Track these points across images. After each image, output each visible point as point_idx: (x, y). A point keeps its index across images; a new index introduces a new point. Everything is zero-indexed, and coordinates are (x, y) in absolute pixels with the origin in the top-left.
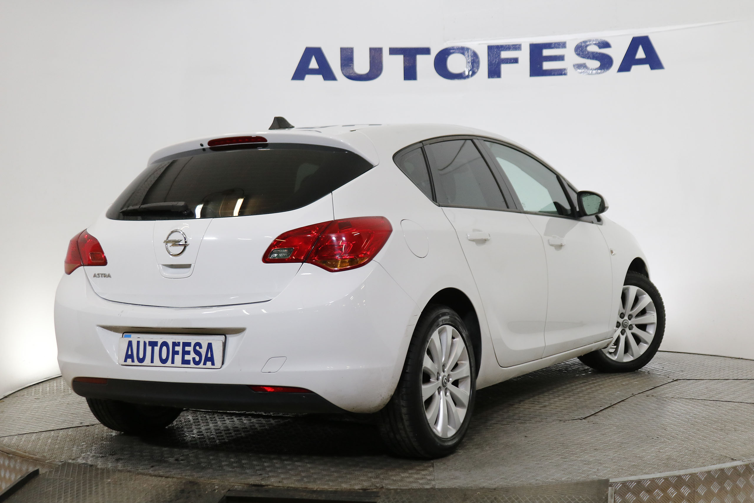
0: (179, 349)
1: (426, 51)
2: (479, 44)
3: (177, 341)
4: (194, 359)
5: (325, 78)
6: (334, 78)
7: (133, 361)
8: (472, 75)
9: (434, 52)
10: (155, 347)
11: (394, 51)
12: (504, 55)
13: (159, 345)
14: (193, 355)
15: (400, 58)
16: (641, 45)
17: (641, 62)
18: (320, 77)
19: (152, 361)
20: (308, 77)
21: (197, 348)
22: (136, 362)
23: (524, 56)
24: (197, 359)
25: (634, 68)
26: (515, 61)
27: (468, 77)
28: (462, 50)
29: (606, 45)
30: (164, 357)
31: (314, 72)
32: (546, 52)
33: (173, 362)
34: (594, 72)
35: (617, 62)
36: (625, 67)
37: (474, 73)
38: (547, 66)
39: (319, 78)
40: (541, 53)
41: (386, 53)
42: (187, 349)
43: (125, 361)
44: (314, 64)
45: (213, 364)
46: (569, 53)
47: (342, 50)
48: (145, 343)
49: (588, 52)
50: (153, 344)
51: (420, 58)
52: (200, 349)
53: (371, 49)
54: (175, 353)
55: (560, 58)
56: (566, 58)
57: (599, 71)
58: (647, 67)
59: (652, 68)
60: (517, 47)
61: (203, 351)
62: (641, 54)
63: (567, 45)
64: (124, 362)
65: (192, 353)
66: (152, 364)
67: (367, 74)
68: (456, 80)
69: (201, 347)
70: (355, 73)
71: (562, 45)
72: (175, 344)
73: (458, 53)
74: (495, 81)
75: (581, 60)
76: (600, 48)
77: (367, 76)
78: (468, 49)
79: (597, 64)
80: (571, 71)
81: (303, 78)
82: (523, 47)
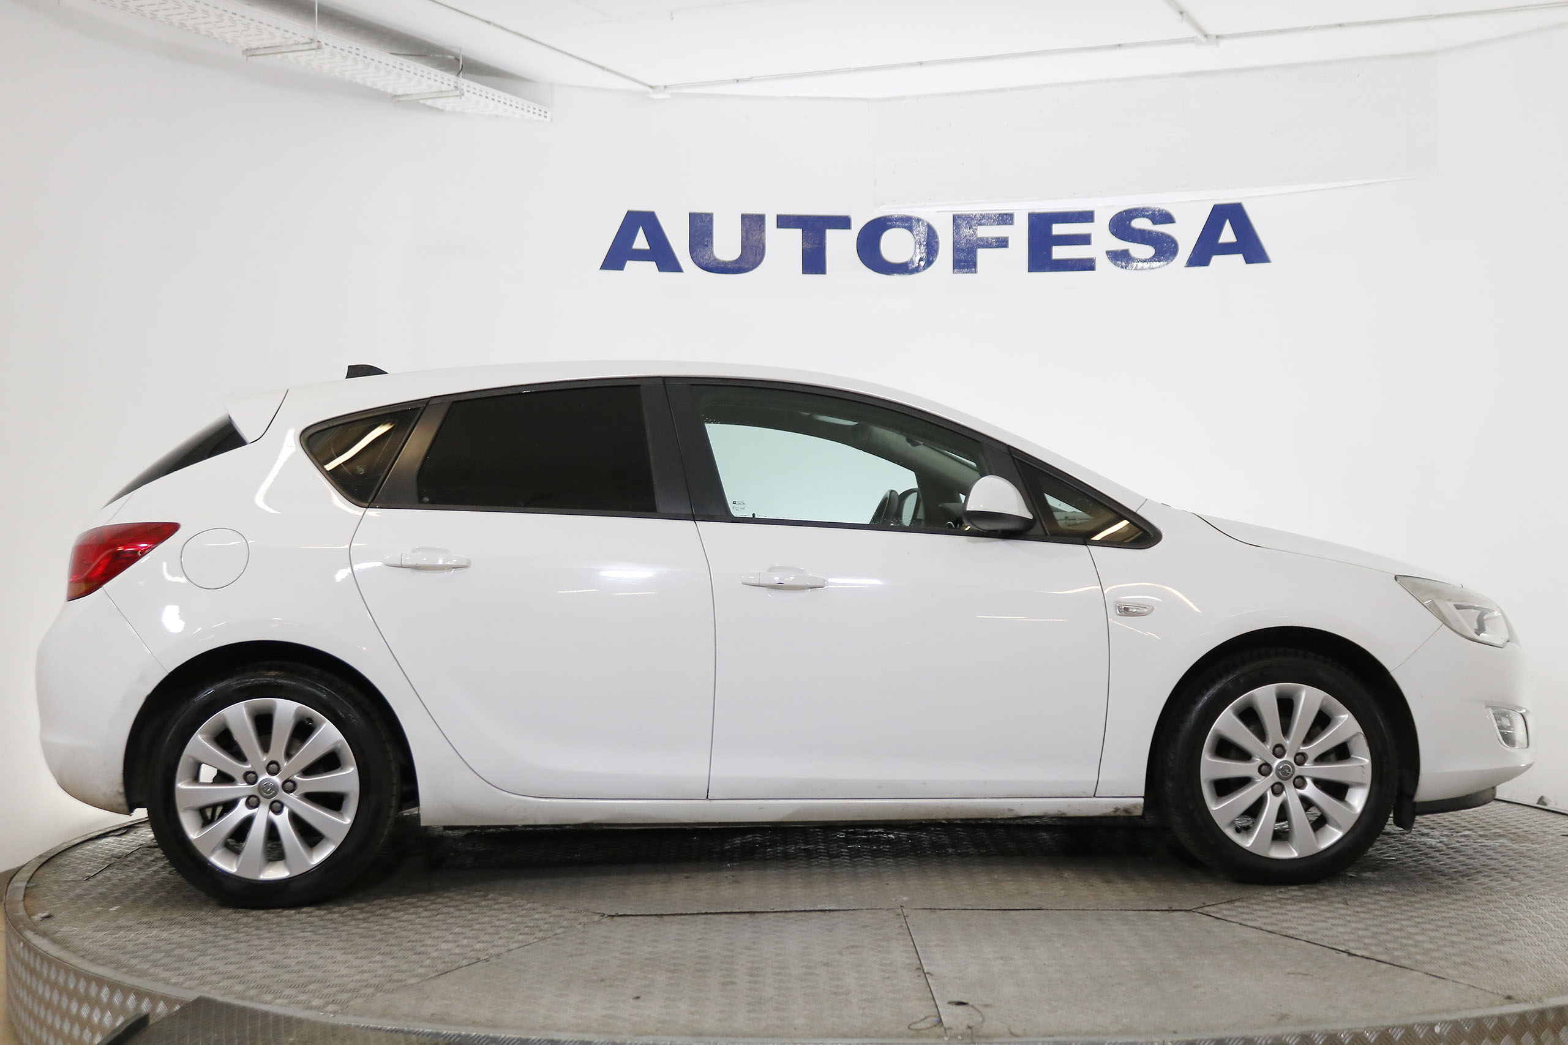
1: (843, 222)
2: (938, 212)
5: (662, 268)
6: (677, 268)
8: (924, 268)
9: (857, 225)
11: (785, 222)
12: (985, 232)
15: (796, 235)
16: (1228, 220)
17: (1228, 249)
18: (653, 265)
20: (630, 265)
23: (1019, 234)
26: (1003, 243)
27: (917, 270)
28: (907, 223)
29: (1166, 218)
31: (640, 256)
32: (1058, 229)
34: (1146, 265)
35: (1186, 249)
36: (1200, 257)
37: (929, 263)
38: (1059, 253)
39: (650, 266)
40: (1049, 229)
41: (771, 223)
44: (641, 242)
46: (1099, 230)
47: (692, 216)
49: (1134, 229)
51: (831, 235)
53: (744, 217)
55: (1085, 240)
56: (1093, 239)
57: (1155, 264)
58: (1239, 258)
59: (1248, 261)
60: (1007, 219)
62: (1228, 235)
63: (1096, 216)
67: (736, 261)
68: (896, 275)
70: (715, 259)
71: (1087, 217)
73: (900, 227)
74: (965, 277)
75: (1120, 245)
76: (1154, 223)
77: (737, 266)
78: (918, 220)
79: (1148, 251)
80: (1103, 264)
81: (621, 267)
82: (1016, 219)
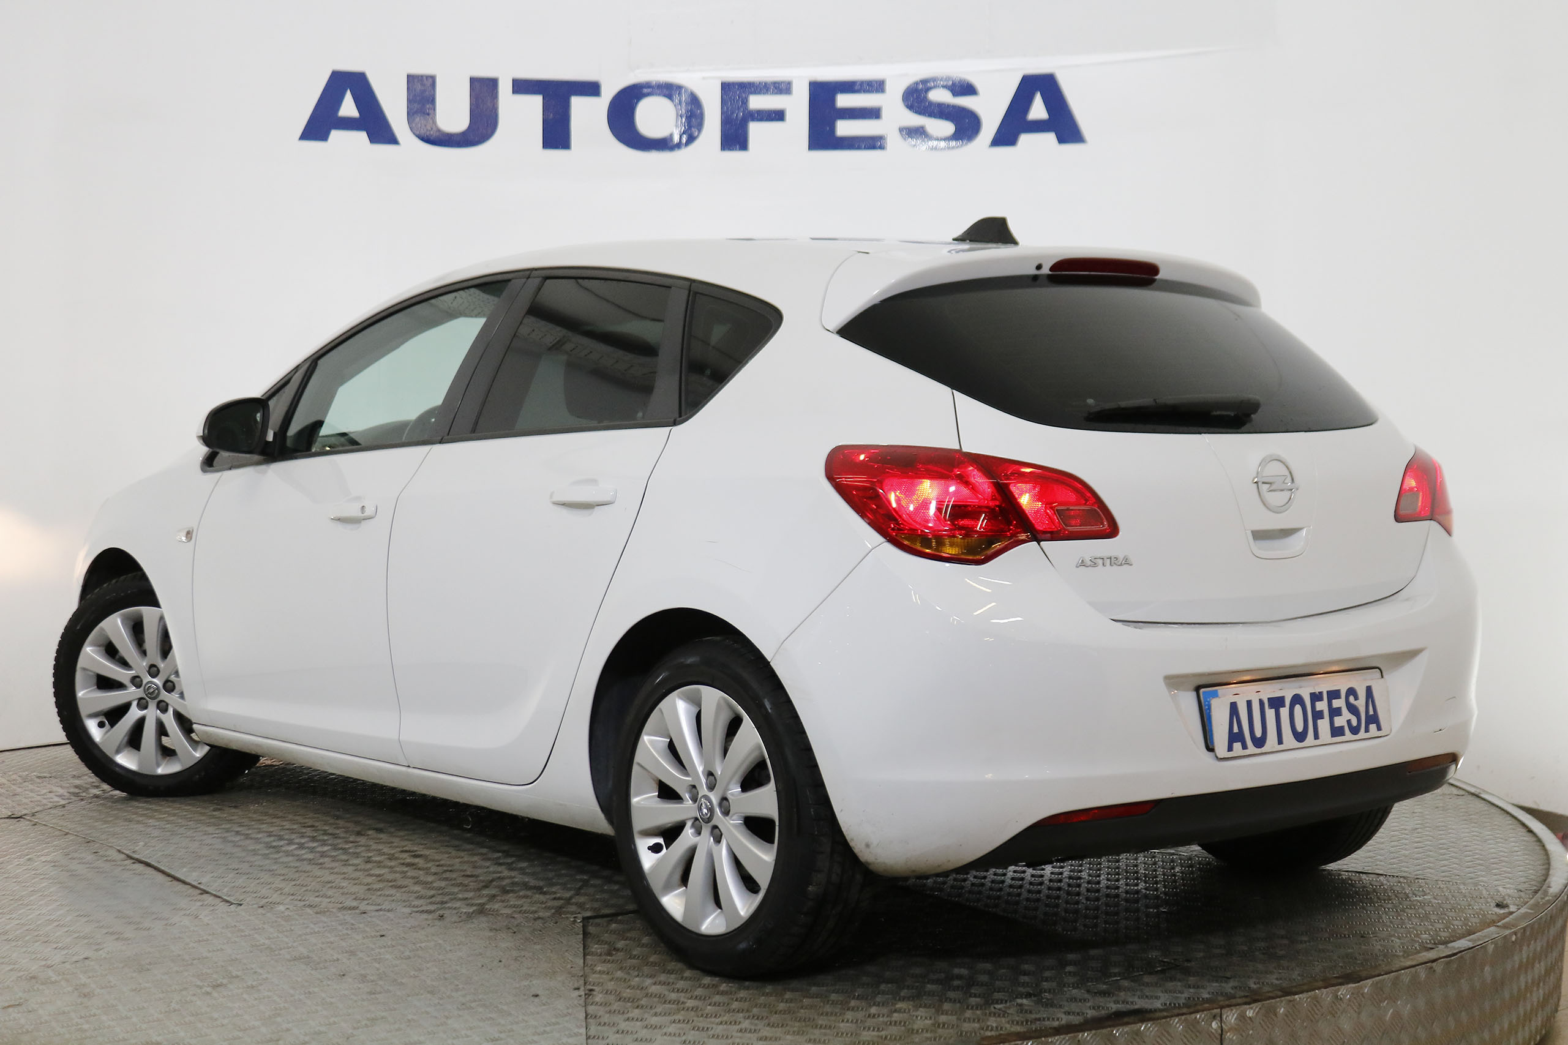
0: (1322, 706)
1: (591, 89)
2: (704, 78)
3: (1317, 690)
4: (1349, 722)
5: (374, 138)
6: (392, 140)
7: (1245, 747)
8: (688, 143)
9: (608, 92)
10: (1282, 709)
11: (522, 87)
12: (756, 102)
13: (1288, 702)
14: (1346, 715)
15: (535, 103)
16: (1039, 93)
17: (1038, 127)
18: (363, 136)
19: (1280, 742)
20: (335, 134)
21: (1351, 699)
22: (1252, 749)
23: (797, 107)
24: (1354, 723)
25: (1025, 139)
26: (778, 116)
27: (678, 146)
28: (668, 90)
29: (966, 89)
30: (1300, 728)
31: (348, 124)
32: (844, 101)
33: (1316, 737)
34: (943, 144)
35: (990, 124)
36: (1006, 137)
37: (691, 139)
38: (844, 128)
39: (360, 137)
40: (833, 101)
41: (505, 89)
42: (1336, 703)
43: (1230, 749)
44: (348, 108)
45: (1379, 728)
46: (891, 103)
47: (411, 79)
48: (1261, 702)
49: (931, 104)
50: (1276, 703)
51: (579, 105)
52: (1355, 700)
53: (473, 81)
54: (1318, 715)
55: (873, 113)
56: (884, 113)
57: (953, 143)
58: (1050, 137)
59: (1061, 140)
60: (782, 88)
61: (1360, 704)
62: (1038, 110)
63: (888, 86)
64: (1228, 751)
65: (1345, 710)
66: (1281, 747)
67: (464, 133)
68: (653, 151)
69: (1356, 698)
70: (439, 130)
71: (877, 86)
72: (1316, 697)
73: (659, 95)
74: (735, 156)
75: (915, 120)
76: (955, 95)
77: (464, 138)
78: (680, 87)
79: (948, 128)
80: (895, 141)
81: (324, 137)
82: (795, 88)
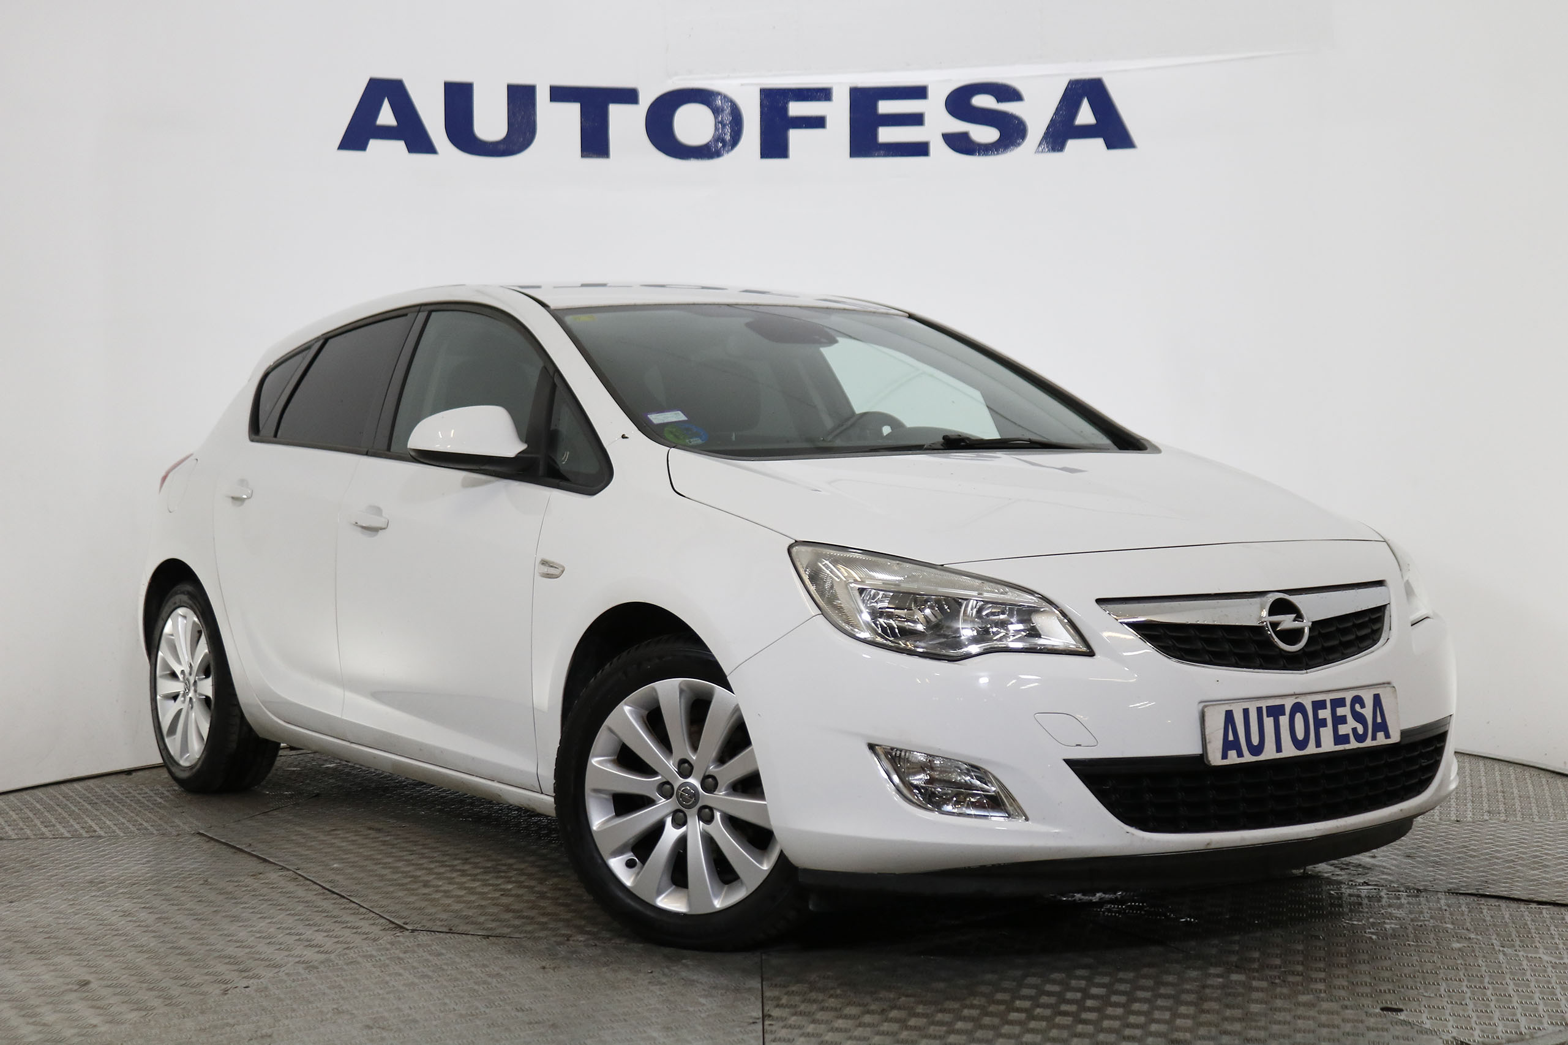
1: (629, 96)
2: (742, 85)
5: (412, 148)
6: (429, 148)
8: (727, 151)
9: (646, 99)
11: (559, 94)
12: (796, 109)
15: (573, 111)
16: (1086, 98)
17: (1086, 132)
20: (373, 144)
23: (838, 113)
25: (1072, 145)
26: (818, 122)
27: (717, 154)
28: (705, 97)
29: (1013, 95)
31: (386, 133)
32: (885, 107)
35: (1037, 130)
36: (1053, 141)
37: (731, 146)
38: (887, 135)
39: (398, 147)
40: (875, 107)
41: (542, 96)
44: (386, 117)
46: (934, 109)
47: (449, 87)
49: (974, 108)
51: (616, 111)
53: (510, 88)
55: (916, 119)
56: (927, 119)
57: (1000, 150)
58: (1099, 142)
59: (1110, 146)
60: (823, 94)
63: (931, 92)
67: (502, 142)
68: (692, 159)
70: (477, 138)
71: (919, 92)
73: (697, 102)
74: (775, 164)
75: (958, 126)
76: (999, 100)
77: (502, 147)
78: (719, 94)
79: (993, 134)
80: (938, 147)
81: (362, 147)
82: (835, 95)
